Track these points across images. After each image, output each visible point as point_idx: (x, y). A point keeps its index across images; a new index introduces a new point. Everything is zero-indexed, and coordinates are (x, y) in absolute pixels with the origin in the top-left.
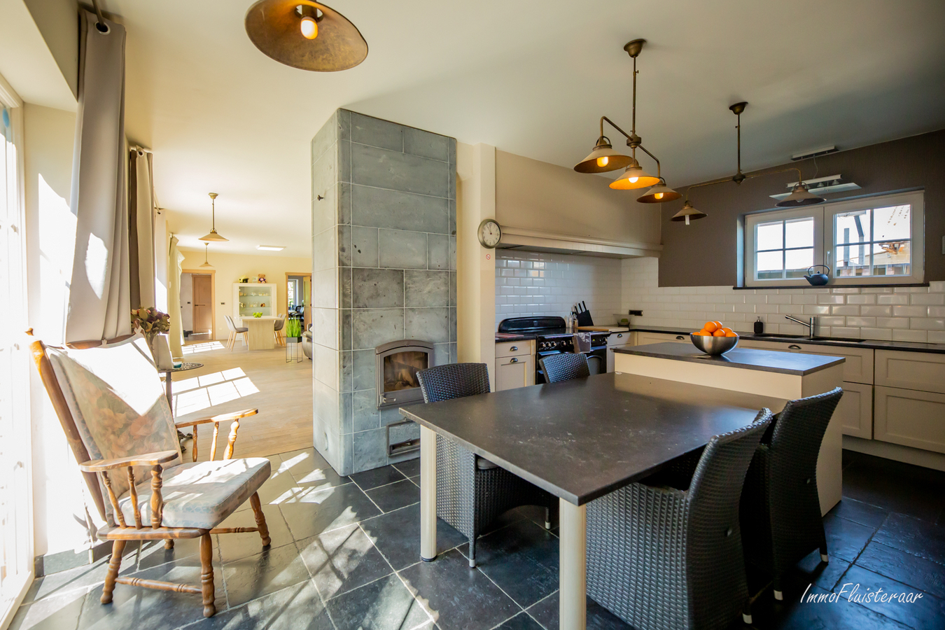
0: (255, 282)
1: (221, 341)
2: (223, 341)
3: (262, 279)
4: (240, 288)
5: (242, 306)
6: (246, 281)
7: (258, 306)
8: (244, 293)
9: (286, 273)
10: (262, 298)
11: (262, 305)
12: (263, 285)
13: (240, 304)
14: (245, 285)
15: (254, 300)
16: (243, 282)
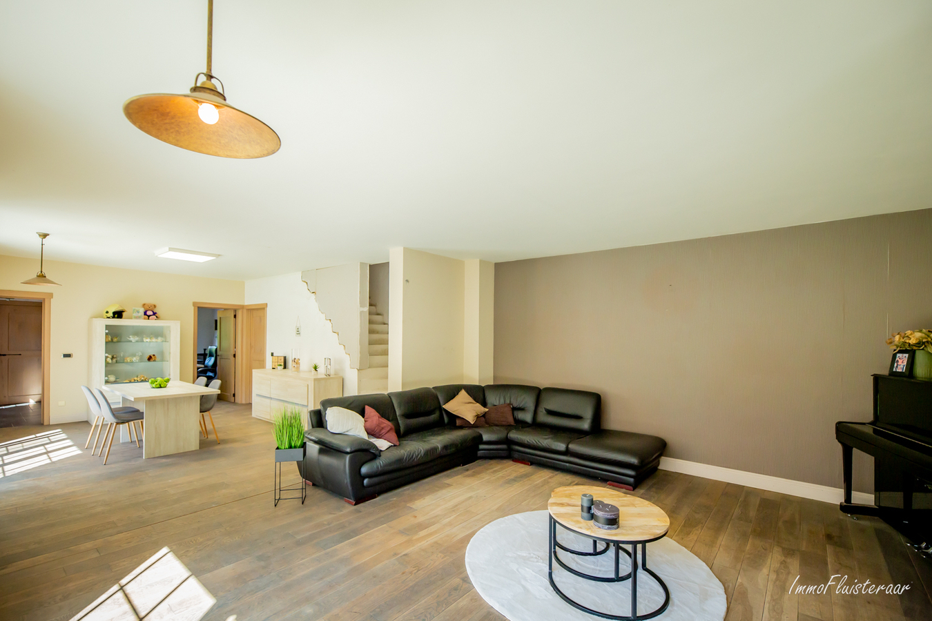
0: (137, 318)
1: (65, 426)
2: (77, 426)
3: (150, 312)
4: (107, 327)
5: (109, 360)
6: (118, 314)
7: (141, 360)
8: (114, 338)
9: (194, 304)
10: (150, 345)
11: (150, 359)
12: (152, 323)
13: (106, 357)
14: (117, 322)
15: (135, 348)
16: (114, 317)
